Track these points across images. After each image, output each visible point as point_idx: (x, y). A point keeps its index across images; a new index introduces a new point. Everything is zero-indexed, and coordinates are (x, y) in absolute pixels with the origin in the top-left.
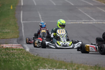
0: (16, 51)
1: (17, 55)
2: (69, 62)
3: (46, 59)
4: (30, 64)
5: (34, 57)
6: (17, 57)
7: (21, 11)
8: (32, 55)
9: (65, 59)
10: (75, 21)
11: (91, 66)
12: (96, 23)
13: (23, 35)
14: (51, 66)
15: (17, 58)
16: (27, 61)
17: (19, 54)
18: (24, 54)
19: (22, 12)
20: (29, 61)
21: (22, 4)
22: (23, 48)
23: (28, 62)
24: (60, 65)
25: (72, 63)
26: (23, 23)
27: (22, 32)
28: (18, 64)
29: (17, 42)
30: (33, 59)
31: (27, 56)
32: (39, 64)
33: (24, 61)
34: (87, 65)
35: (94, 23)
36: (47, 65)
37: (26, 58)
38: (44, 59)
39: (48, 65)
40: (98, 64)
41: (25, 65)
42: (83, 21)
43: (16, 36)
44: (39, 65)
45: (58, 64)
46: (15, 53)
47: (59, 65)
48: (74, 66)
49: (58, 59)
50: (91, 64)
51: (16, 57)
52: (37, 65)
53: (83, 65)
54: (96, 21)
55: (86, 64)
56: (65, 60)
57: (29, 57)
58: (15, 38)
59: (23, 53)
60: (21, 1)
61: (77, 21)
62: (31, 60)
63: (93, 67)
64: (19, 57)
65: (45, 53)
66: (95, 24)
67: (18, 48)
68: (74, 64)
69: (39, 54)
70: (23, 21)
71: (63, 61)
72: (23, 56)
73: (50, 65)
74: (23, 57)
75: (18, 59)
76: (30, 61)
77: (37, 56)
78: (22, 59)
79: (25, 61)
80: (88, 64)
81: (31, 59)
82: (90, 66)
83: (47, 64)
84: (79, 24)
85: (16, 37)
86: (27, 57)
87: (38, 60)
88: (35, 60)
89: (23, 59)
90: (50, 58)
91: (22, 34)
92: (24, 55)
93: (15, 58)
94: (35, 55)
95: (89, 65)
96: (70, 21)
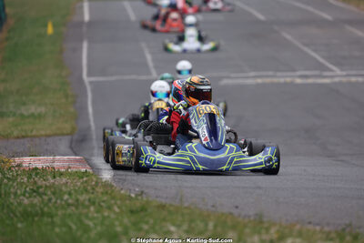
0: (64, 180)
1: (70, 194)
2: (249, 217)
3: (171, 205)
4: (117, 223)
5: (128, 202)
6: (70, 201)
7: (81, 41)
8: (122, 192)
9: (237, 207)
10: (271, 73)
11: (326, 229)
12: (344, 80)
13: (92, 124)
14: (187, 232)
15: (69, 205)
16: (106, 214)
17: (76, 191)
18: (93, 189)
19: (85, 45)
20: (113, 216)
21: (87, 17)
22: (91, 171)
23: (108, 217)
24: (219, 229)
25: (261, 222)
26: (91, 83)
27: (87, 114)
28: (74, 227)
29: (71, 148)
30: (124, 208)
31: (105, 198)
32: (147, 223)
33: (95, 215)
34: (310, 227)
35: (337, 80)
36: (173, 229)
37: (102, 204)
38: (162, 207)
39: (179, 226)
40: (350, 225)
41: (99, 228)
42: (299, 73)
43: (67, 127)
44: (146, 227)
45: (211, 225)
46: (63, 188)
47: (215, 226)
48: (267, 230)
49: (213, 206)
50: (328, 224)
51: (66, 201)
52: (141, 229)
53: (298, 227)
54: (344, 73)
55: (310, 223)
56: (235, 212)
57: (113, 202)
58: (63, 135)
59: (89, 188)
60: (82, 7)
61: (279, 74)
62: (117, 210)
63: (333, 235)
64: (77, 200)
65: (167, 187)
66: (340, 83)
67: (74, 170)
68: (266, 225)
69: (146, 191)
70: (90, 74)
71: (231, 214)
72: (92, 196)
73: (185, 227)
74: (89, 200)
75: (73, 208)
76: (115, 213)
77: (140, 198)
78: (88, 207)
79: (99, 215)
80: (318, 224)
81: (119, 207)
82: (321, 231)
83: (174, 225)
84: (285, 84)
85: (65, 132)
86: (104, 201)
87: (143, 209)
88: (132, 212)
89: (92, 209)
90: (186, 205)
91: (88, 120)
92: (93, 193)
93: (63, 203)
94: (133, 195)
95: (318, 228)
96: (252, 74)
